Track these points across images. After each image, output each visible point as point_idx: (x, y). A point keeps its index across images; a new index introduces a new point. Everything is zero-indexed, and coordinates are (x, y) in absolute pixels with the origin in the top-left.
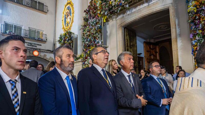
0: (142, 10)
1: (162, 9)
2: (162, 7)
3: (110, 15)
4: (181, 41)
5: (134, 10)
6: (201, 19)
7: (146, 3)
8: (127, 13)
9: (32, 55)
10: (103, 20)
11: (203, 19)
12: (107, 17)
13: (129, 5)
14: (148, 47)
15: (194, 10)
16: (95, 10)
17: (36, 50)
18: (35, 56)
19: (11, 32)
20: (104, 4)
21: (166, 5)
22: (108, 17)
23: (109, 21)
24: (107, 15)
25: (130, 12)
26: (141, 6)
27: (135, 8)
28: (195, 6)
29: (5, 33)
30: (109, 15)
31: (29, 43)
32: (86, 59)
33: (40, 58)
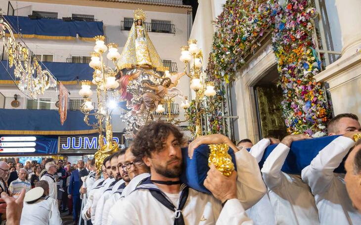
0: (263, 61)
5: (256, 62)
8: (250, 67)
10: (226, 80)
13: (244, 59)
23: (235, 80)
25: (252, 65)
26: (262, 57)
27: (256, 60)
30: (229, 74)
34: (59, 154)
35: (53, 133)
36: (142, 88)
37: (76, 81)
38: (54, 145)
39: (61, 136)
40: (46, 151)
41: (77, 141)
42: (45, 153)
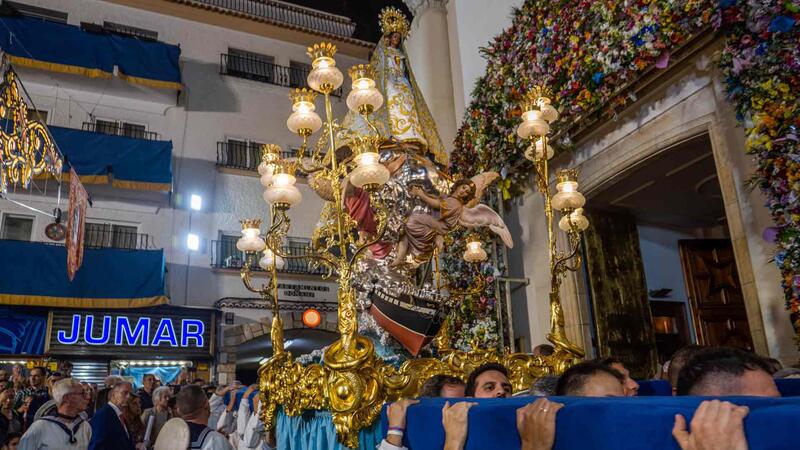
0: (622, 144)
1: (684, 136)
2: (685, 129)
3: (519, 176)
4: (760, 248)
5: (596, 149)
6: (788, 174)
7: (629, 122)
8: (574, 161)
9: (301, 326)
10: (502, 192)
11: (793, 173)
12: (511, 183)
13: (573, 136)
14: (700, 260)
15: (764, 143)
16: (471, 163)
17: (311, 305)
18: (311, 328)
19: (238, 259)
20: (493, 143)
21: (697, 119)
22: (514, 182)
23: (523, 193)
24: (509, 176)
25: (583, 156)
26: (618, 135)
27: (598, 144)
28: (764, 130)
29: (222, 265)
30: (516, 175)
31: (290, 287)
32: (457, 329)
33: (325, 330)
34: (47, 356)
35: (35, 300)
36: (408, 199)
37: (105, 177)
38: (36, 333)
39: (58, 310)
40: (11, 346)
41: (98, 325)
42: (9, 352)
